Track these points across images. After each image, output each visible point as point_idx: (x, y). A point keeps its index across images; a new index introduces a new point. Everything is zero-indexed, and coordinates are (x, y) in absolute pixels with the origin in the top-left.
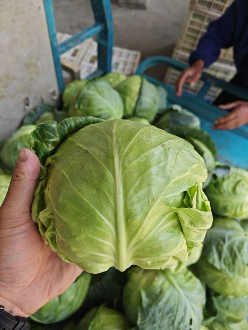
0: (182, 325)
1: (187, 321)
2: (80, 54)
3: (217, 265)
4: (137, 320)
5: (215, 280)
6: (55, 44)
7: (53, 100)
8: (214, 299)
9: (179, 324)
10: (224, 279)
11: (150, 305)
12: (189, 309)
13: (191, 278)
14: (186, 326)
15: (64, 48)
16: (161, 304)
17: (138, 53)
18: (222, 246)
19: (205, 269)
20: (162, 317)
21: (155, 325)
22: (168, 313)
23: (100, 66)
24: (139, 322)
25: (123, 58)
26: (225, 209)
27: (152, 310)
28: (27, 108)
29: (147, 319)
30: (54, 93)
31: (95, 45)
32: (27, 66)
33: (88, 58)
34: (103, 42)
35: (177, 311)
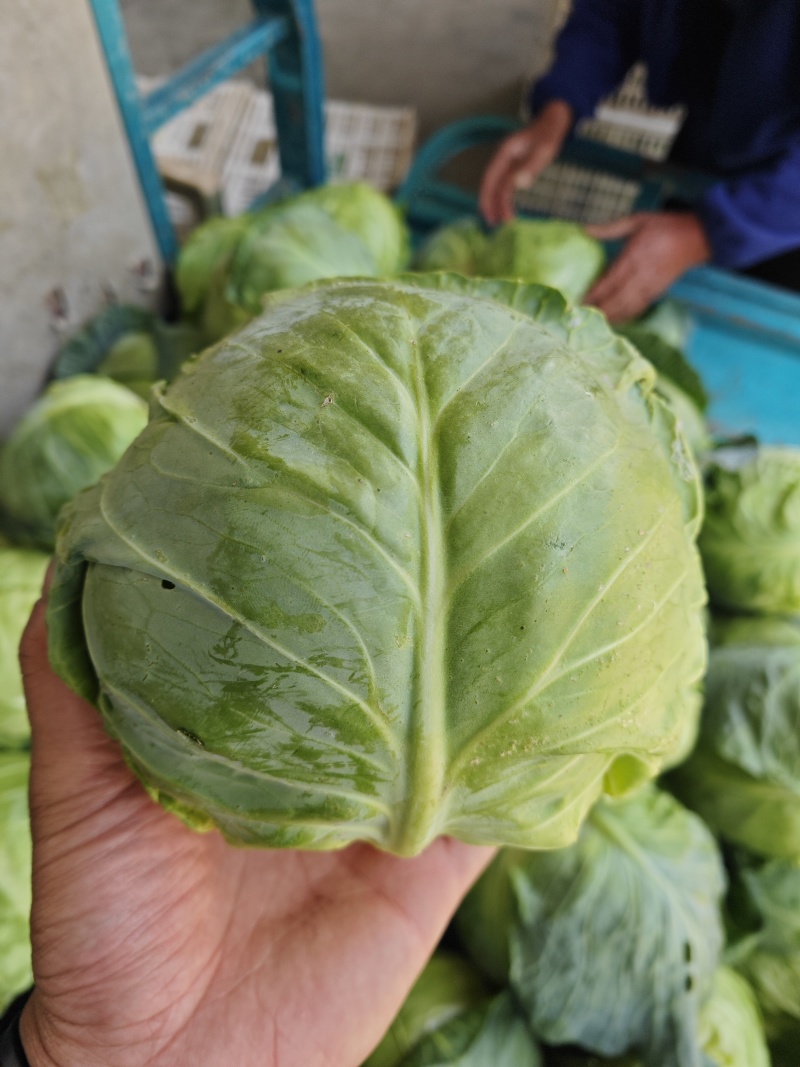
0: (659, 967)
1: (675, 952)
2: (215, 139)
3: (752, 759)
4: (509, 964)
5: (746, 812)
6: (130, 97)
7: (144, 292)
8: (752, 880)
9: (650, 963)
10: (779, 806)
11: (547, 915)
13: (668, 814)
14: (672, 969)
15: (160, 110)
16: (583, 905)
17: (407, 115)
18: (759, 700)
19: (712, 779)
20: (592, 949)
21: (574, 976)
22: (609, 932)
23: (287, 167)
24: (517, 972)
25: (361, 138)
26: (754, 584)
27: (558, 926)
28: (62, 324)
29: (544, 960)
30: (143, 269)
31: (263, 103)
32: (45, 177)
33: (244, 148)
34: (288, 81)
35: (638, 920)
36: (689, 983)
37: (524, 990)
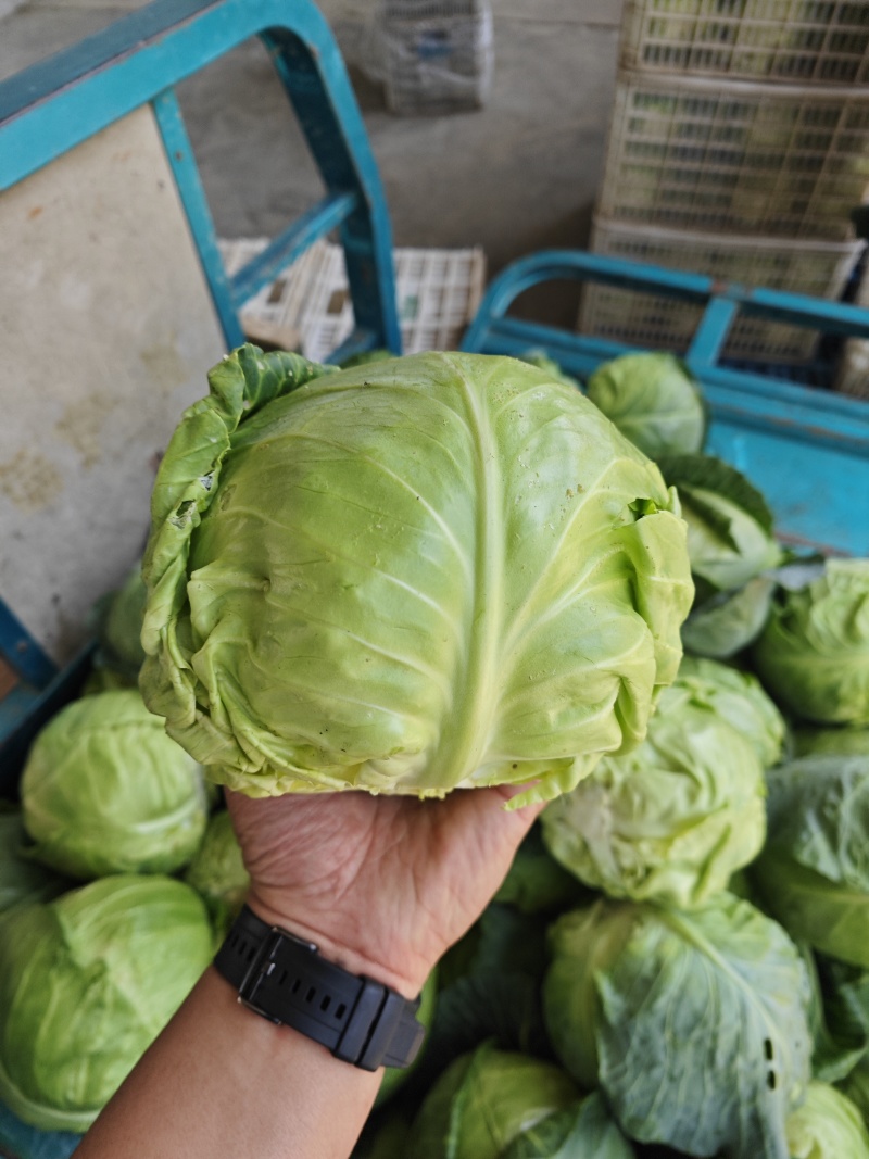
0: (740, 1063)
1: (757, 1049)
2: (294, 294)
3: (827, 866)
4: (596, 1065)
5: (831, 919)
6: (220, 280)
8: (848, 992)
9: (732, 1059)
10: (861, 912)
11: (630, 1014)
12: (757, 1013)
13: (749, 918)
14: (754, 1064)
15: (246, 288)
16: (663, 1003)
17: (478, 256)
18: (835, 807)
20: (675, 1045)
21: (657, 1073)
22: (689, 1030)
23: (361, 320)
24: (604, 1073)
25: (431, 280)
26: (833, 695)
27: (639, 1027)
29: (629, 1059)
31: (336, 256)
32: (148, 358)
33: (322, 301)
34: (360, 246)
35: (718, 1019)
36: (771, 1080)
37: (612, 1089)
